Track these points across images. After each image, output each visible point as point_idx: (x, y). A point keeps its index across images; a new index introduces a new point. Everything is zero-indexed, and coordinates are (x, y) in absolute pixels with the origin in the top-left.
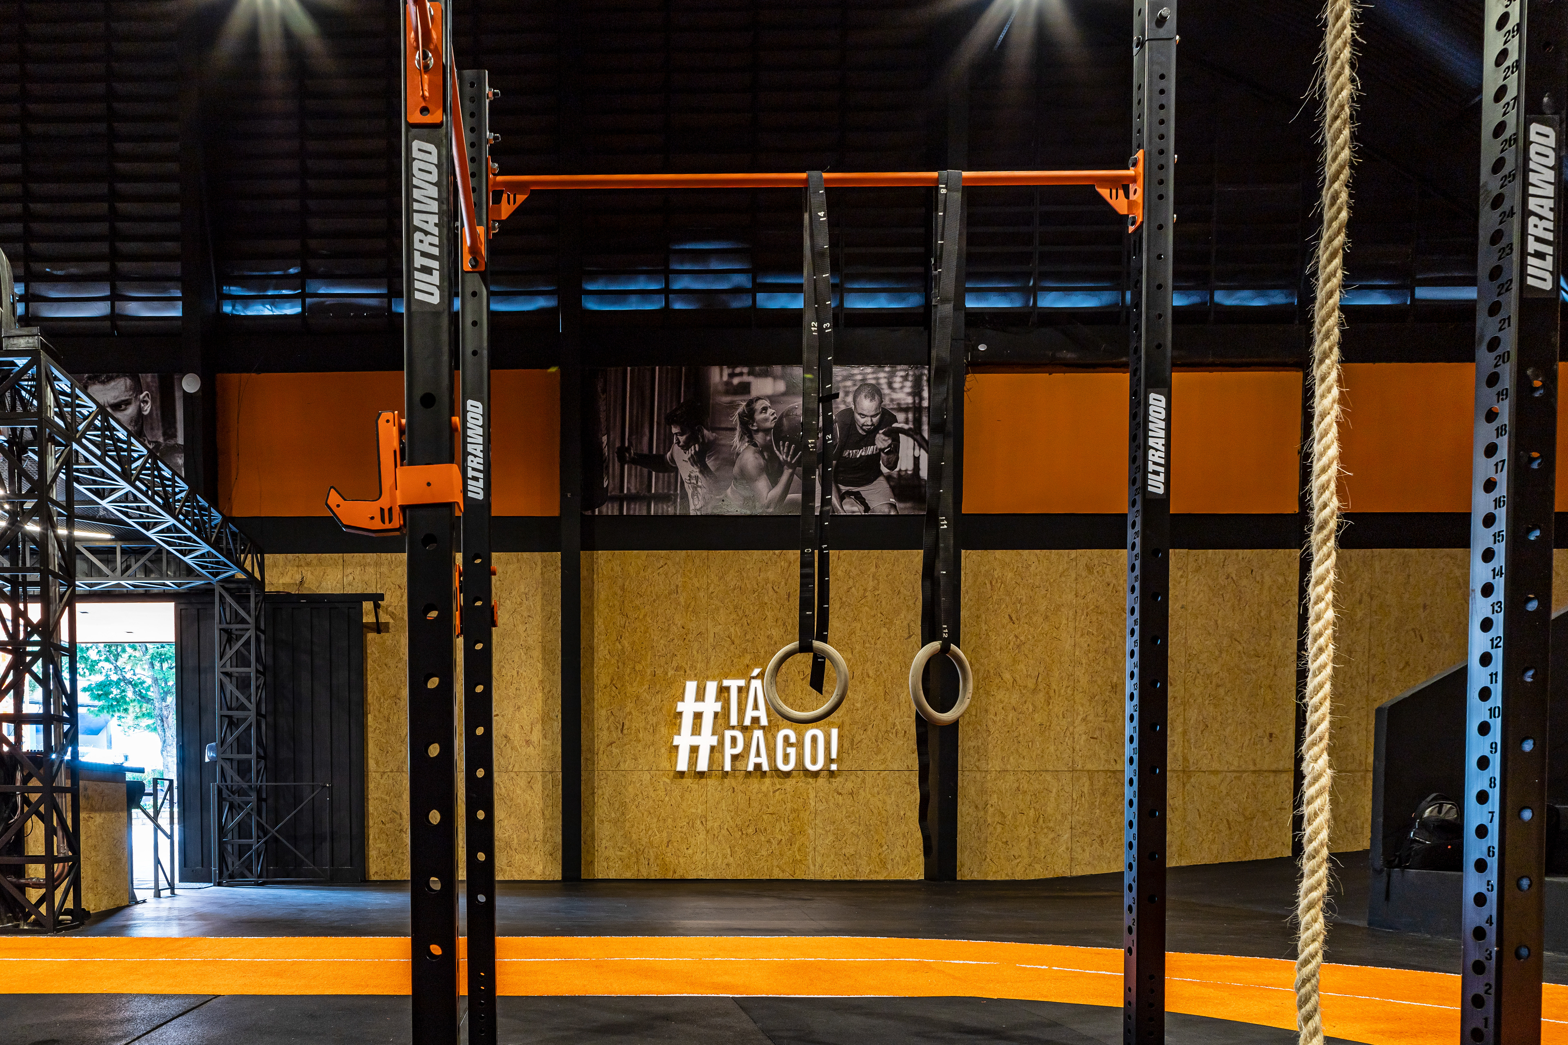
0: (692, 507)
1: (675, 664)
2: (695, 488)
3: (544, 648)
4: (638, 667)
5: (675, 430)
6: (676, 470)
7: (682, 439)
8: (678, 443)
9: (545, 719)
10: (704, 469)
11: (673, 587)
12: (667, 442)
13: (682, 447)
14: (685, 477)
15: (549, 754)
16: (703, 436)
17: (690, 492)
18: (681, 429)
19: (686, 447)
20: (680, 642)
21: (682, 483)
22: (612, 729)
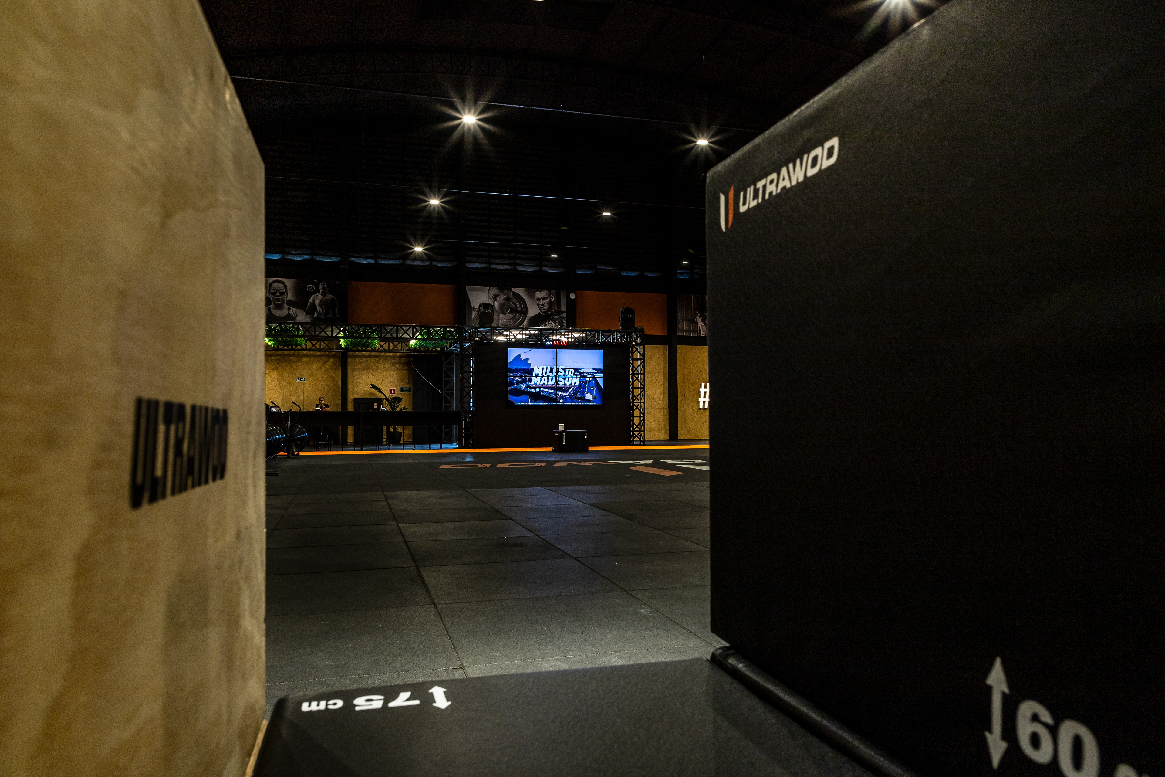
0: (702, 334)
1: (698, 378)
2: (703, 328)
3: (663, 373)
4: (689, 378)
5: (697, 312)
6: (697, 323)
7: (699, 315)
8: (698, 316)
9: (664, 393)
10: (705, 324)
11: (697, 356)
12: (695, 316)
13: (699, 317)
14: (700, 325)
15: (665, 403)
16: (704, 314)
17: (701, 330)
18: (699, 312)
19: (700, 317)
20: (699, 372)
21: (699, 327)
22: (682, 396)
